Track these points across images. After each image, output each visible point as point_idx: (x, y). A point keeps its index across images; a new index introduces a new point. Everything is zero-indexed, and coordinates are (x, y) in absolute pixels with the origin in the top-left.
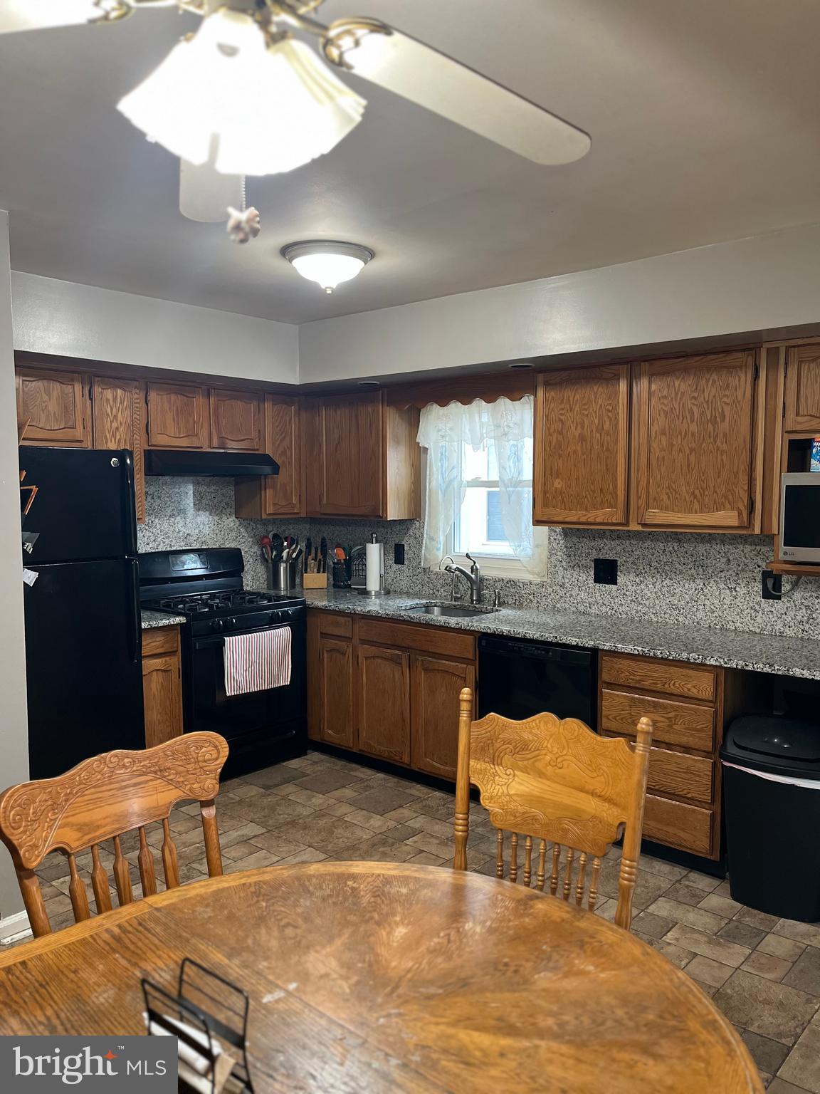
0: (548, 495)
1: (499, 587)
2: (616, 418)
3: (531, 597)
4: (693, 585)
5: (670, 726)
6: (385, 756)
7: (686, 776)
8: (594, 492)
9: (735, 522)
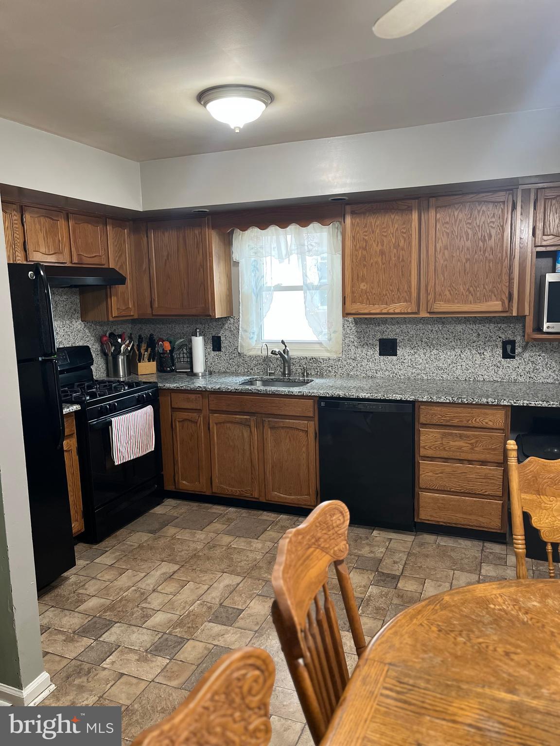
0: (355, 294)
1: (304, 363)
2: (409, 237)
3: (330, 369)
4: (453, 353)
5: (472, 449)
6: (237, 494)
7: (484, 481)
8: (392, 291)
9: (500, 309)
